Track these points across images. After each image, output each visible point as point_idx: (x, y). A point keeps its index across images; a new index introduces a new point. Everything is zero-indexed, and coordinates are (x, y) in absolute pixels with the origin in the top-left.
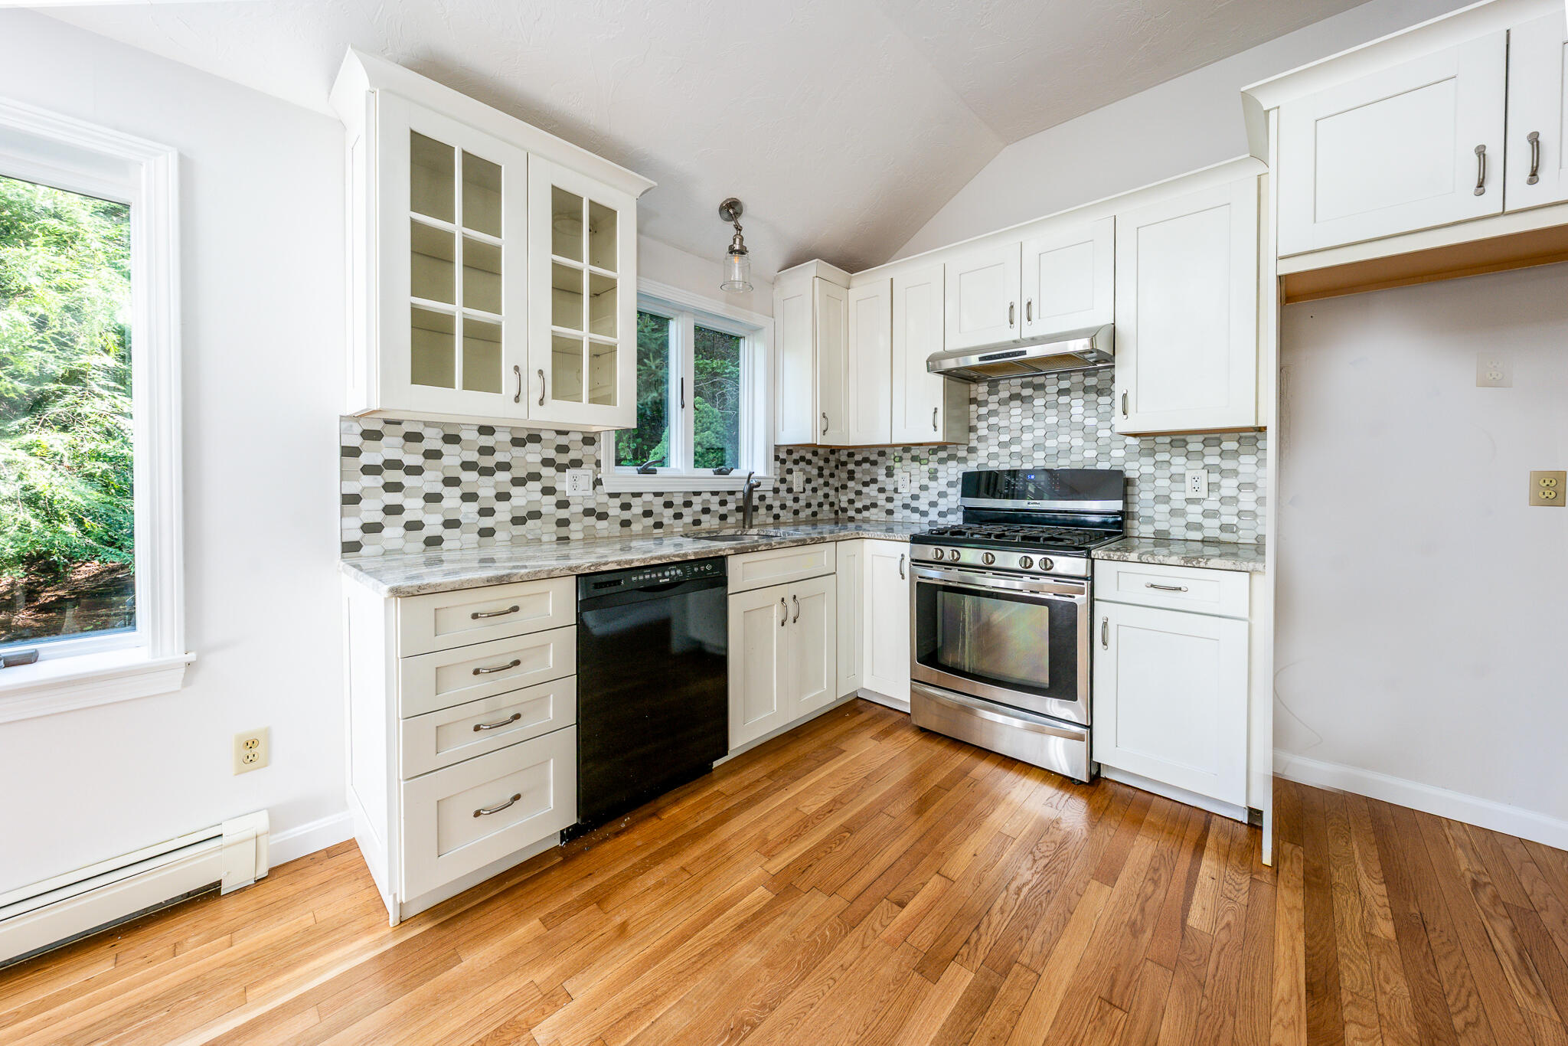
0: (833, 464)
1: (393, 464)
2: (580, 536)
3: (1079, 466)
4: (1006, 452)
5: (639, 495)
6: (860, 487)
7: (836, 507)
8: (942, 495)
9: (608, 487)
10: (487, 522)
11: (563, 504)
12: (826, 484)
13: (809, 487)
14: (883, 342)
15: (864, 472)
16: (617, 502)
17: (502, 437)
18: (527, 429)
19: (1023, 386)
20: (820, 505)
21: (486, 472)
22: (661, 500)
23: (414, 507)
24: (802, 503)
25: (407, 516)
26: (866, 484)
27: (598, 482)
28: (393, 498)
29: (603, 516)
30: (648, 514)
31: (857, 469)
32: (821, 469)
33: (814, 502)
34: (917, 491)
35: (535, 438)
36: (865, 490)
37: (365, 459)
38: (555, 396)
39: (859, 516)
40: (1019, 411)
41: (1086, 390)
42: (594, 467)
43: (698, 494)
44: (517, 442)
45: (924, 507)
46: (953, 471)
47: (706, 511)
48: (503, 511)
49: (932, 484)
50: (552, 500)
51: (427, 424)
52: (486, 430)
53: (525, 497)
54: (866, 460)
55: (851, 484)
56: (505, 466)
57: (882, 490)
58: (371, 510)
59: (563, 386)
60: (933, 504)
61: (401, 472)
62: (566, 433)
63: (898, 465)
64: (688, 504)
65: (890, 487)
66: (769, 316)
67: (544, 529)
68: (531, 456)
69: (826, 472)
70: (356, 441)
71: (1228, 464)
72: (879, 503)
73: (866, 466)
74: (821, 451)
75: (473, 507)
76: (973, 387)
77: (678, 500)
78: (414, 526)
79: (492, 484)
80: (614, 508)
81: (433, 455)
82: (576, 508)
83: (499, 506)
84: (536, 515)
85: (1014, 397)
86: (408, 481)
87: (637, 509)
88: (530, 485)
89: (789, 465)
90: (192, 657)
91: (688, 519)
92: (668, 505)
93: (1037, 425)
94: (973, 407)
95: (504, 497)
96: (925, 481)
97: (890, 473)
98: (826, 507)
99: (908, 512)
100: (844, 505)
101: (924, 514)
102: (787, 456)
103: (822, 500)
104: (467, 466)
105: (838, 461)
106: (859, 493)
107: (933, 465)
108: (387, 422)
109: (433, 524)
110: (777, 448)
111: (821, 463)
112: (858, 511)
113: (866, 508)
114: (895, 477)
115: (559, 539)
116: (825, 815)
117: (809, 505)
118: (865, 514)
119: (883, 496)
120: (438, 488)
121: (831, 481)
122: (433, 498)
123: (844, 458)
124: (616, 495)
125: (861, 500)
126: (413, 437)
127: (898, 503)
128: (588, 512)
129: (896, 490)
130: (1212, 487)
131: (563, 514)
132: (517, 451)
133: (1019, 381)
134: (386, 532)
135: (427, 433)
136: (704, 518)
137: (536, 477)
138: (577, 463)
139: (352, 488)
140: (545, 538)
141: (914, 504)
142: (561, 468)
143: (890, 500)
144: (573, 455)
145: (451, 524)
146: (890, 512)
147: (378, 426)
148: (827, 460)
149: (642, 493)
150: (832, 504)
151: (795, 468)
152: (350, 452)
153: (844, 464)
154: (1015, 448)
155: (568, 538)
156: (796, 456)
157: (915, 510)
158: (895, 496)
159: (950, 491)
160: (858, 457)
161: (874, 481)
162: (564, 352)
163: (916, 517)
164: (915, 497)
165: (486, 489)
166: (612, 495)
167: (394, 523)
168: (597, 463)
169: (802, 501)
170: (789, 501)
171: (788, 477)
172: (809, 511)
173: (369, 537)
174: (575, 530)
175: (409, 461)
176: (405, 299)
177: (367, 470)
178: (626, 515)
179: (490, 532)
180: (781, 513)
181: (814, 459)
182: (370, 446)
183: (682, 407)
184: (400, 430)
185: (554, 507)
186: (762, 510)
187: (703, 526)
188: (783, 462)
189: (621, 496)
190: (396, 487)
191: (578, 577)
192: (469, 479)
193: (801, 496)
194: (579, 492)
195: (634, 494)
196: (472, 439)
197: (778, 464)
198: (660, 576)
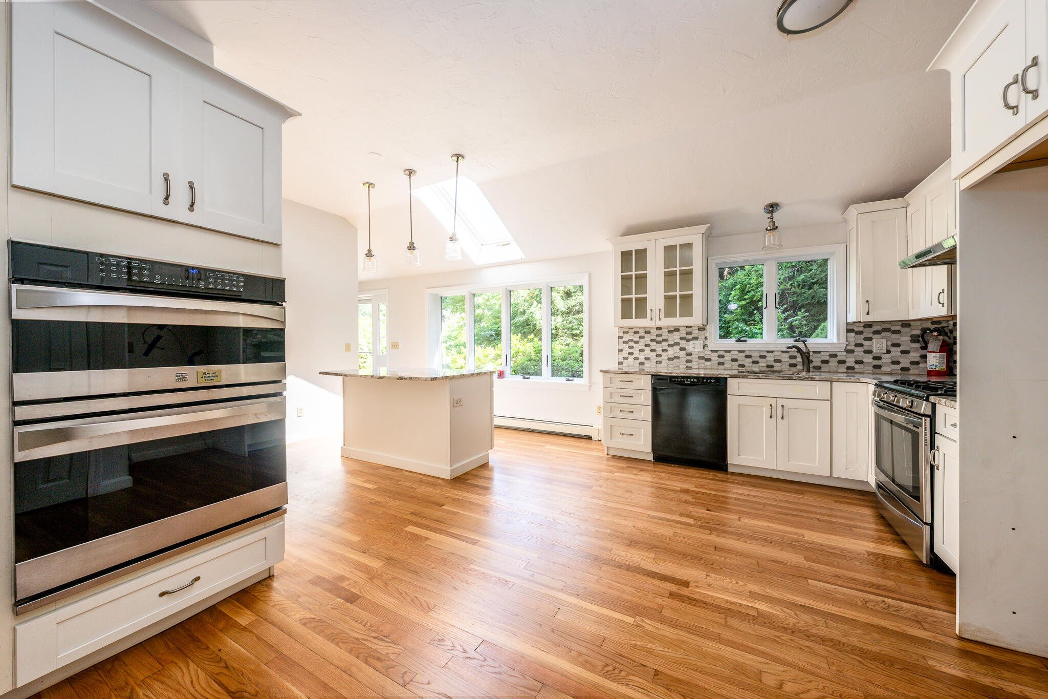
1: (631, 341)
2: (697, 365)
5: (729, 351)
9: (711, 348)
10: (659, 359)
11: (689, 354)
16: (716, 354)
17: (665, 331)
18: (674, 327)
20: (914, 363)
21: (659, 342)
23: (636, 353)
25: (635, 356)
27: (705, 346)
28: (631, 350)
29: (709, 360)
30: (734, 360)
33: (904, 361)
35: (677, 330)
37: (624, 339)
38: (666, 316)
42: (703, 340)
43: (771, 351)
44: (670, 332)
47: (778, 361)
48: (665, 356)
50: (684, 352)
51: (640, 328)
52: (659, 328)
53: (672, 352)
56: (666, 340)
58: (625, 353)
59: (669, 312)
61: (633, 343)
62: (691, 327)
64: (763, 357)
67: (682, 363)
68: (676, 337)
70: (621, 334)
74: (916, 323)
75: (654, 354)
77: (756, 355)
78: (636, 359)
79: (661, 346)
80: (714, 357)
81: (641, 337)
82: (694, 356)
83: (664, 354)
84: (678, 358)
86: (635, 345)
87: (728, 357)
88: (675, 347)
89: (867, 334)
90: (589, 384)
92: (748, 356)
95: (664, 351)
102: (864, 329)
103: (917, 359)
104: (652, 340)
108: (630, 329)
109: (642, 359)
110: (848, 324)
115: (687, 367)
117: (895, 363)
120: (643, 347)
122: (642, 351)
124: (717, 351)
126: (636, 332)
128: (701, 358)
131: (689, 358)
132: (670, 335)
134: (629, 360)
135: (640, 331)
136: (776, 365)
137: (678, 344)
138: (696, 338)
139: (621, 347)
140: (681, 366)
142: (688, 340)
144: (694, 335)
145: (647, 359)
147: (627, 330)
151: (875, 336)
152: (620, 337)
155: (691, 366)
156: (876, 328)
162: (669, 300)
165: (659, 348)
166: (713, 351)
167: (631, 358)
168: (706, 338)
169: (886, 359)
170: (868, 359)
171: (866, 343)
172: (898, 367)
173: (625, 361)
174: (694, 364)
175: (635, 339)
176: (620, 297)
177: (624, 342)
178: (721, 360)
179: (660, 362)
180: (857, 366)
181: (903, 330)
182: (625, 336)
183: (765, 308)
184: (633, 331)
185: (685, 355)
186: (833, 363)
187: (775, 369)
188: (861, 333)
189: (719, 352)
190: (632, 347)
191: (652, 375)
192: (653, 344)
193: (883, 356)
194: (696, 350)
195: (726, 351)
196: (654, 332)
197: (853, 334)
198: (685, 380)
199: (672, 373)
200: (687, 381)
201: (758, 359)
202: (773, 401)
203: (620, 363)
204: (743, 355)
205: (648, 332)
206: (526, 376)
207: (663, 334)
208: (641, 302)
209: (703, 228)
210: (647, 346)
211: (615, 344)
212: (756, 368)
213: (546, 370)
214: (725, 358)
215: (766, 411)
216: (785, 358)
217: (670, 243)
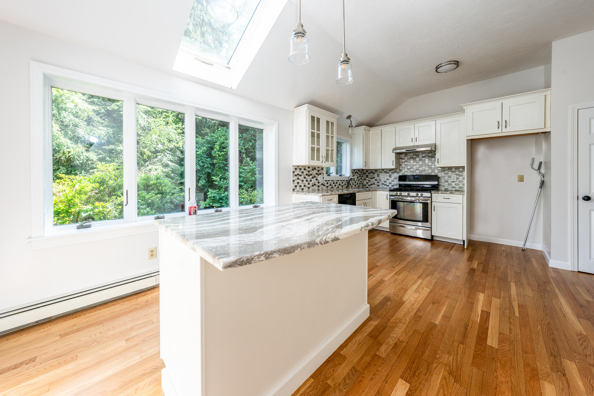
0: (362, 173)
1: (298, 174)
2: (321, 189)
3: (427, 174)
4: (409, 170)
6: (370, 179)
7: (363, 185)
8: (393, 181)
9: (325, 179)
10: (309, 186)
12: (361, 179)
13: (358, 179)
14: (379, 144)
15: (371, 176)
17: (311, 169)
18: (314, 167)
19: (413, 155)
20: (360, 184)
24: (356, 183)
25: (300, 184)
26: (371, 179)
27: (323, 178)
28: (298, 181)
29: (324, 185)
31: (369, 175)
32: (360, 175)
33: (359, 183)
34: (386, 180)
35: (315, 169)
36: (371, 180)
37: (295, 173)
38: (326, 161)
39: (369, 187)
40: (413, 161)
41: (429, 157)
43: (338, 181)
44: (313, 170)
45: (388, 184)
46: (396, 175)
47: (340, 185)
48: (311, 184)
49: (390, 178)
50: (317, 182)
51: (302, 166)
52: (309, 167)
53: (314, 181)
54: (371, 172)
55: (367, 179)
56: (311, 175)
57: (376, 180)
58: (296, 183)
60: (390, 183)
61: (299, 176)
62: (319, 167)
63: (380, 174)
64: (337, 183)
65: (378, 179)
66: (350, 138)
68: (315, 172)
69: (361, 176)
70: (294, 170)
71: (461, 174)
72: (375, 183)
73: (372, 174)
74: (360, 170)
75: (307, 183)
76: (401, 155)
77: (335, 182)
78: (300, 186)
80: (326, 184)
81: (303, 172)
82: (320, 184)
84: (315, 185)
85: (411, 158)
86: (300, 178)
88: (314, 178)
89: (354, 174)
91: (337, 186)
92: (334, 183)
93: (417, 164)
94: (401, 160)
95: (311, 181)
96: (388, 178)
97: (378, 176)
98: (361, 184)
99: (383, 185)
100: (365, 184)
101: (388, 186)
102: (354, 172)
103: (360, 182)
104: (307, 175)
105: (363, 173)
106: (369, 181)
107: (390, 174)
109: (302, 186)
110: (352, 169)
111: (360, 173)
112: (369, 185)
113: (371, 185)
114: (380, 177)
115: (318, 190)
117: (358, 184)
118: (371, 186)
120: (303, 179)
121: (362, 178)
122: (303, 181)
123: (365, 172)
124: (326, 181)
125: (370, 183)
126: (301, 169)
127: (380, 183)
128: (322, 184)
129: (380, 180)
130: (457, 179)
133: (413, 154)
134: (297, 187)
136: (339, 186)
138: (321, 174)
139: (294, 179)
140: (316, 190)
141: (385, 183)
142: (318, 175)
143: (378, 182)
144: (320, 172)
145: (305, 186)
146: (378, 185)
147: (297, 167)
148: (361, 173)
149: (330, 180)
150: (362, 184)
151: (355, 174)
153: (365, 173)
154: (411, 170)
156: (355, 172)
157: (385, 185)
158: (380, 181)
159: (395, 180)
160: (369, 172)
161: (374, 178)
165: (309, 178)
168: (323, 174)
170: (354, 183)
171: (354, 177)
176: (310, 145)
177: (295, 175)
179: (309, 188)
180: (353, 185)
182: (296, 171)
184: (299, 168)
190: (298, 179)
191: (339, 195)
192: (307, 177)
194: (321, 180)
196: (307, 169)
197: (352, 174)
199: (345, 192)
200: (348, 196)
203: (293, 190)
205: (305, 169)
207: (310, 171)
209: (338, 117)
210: (305, 178)
216: (341, 183)
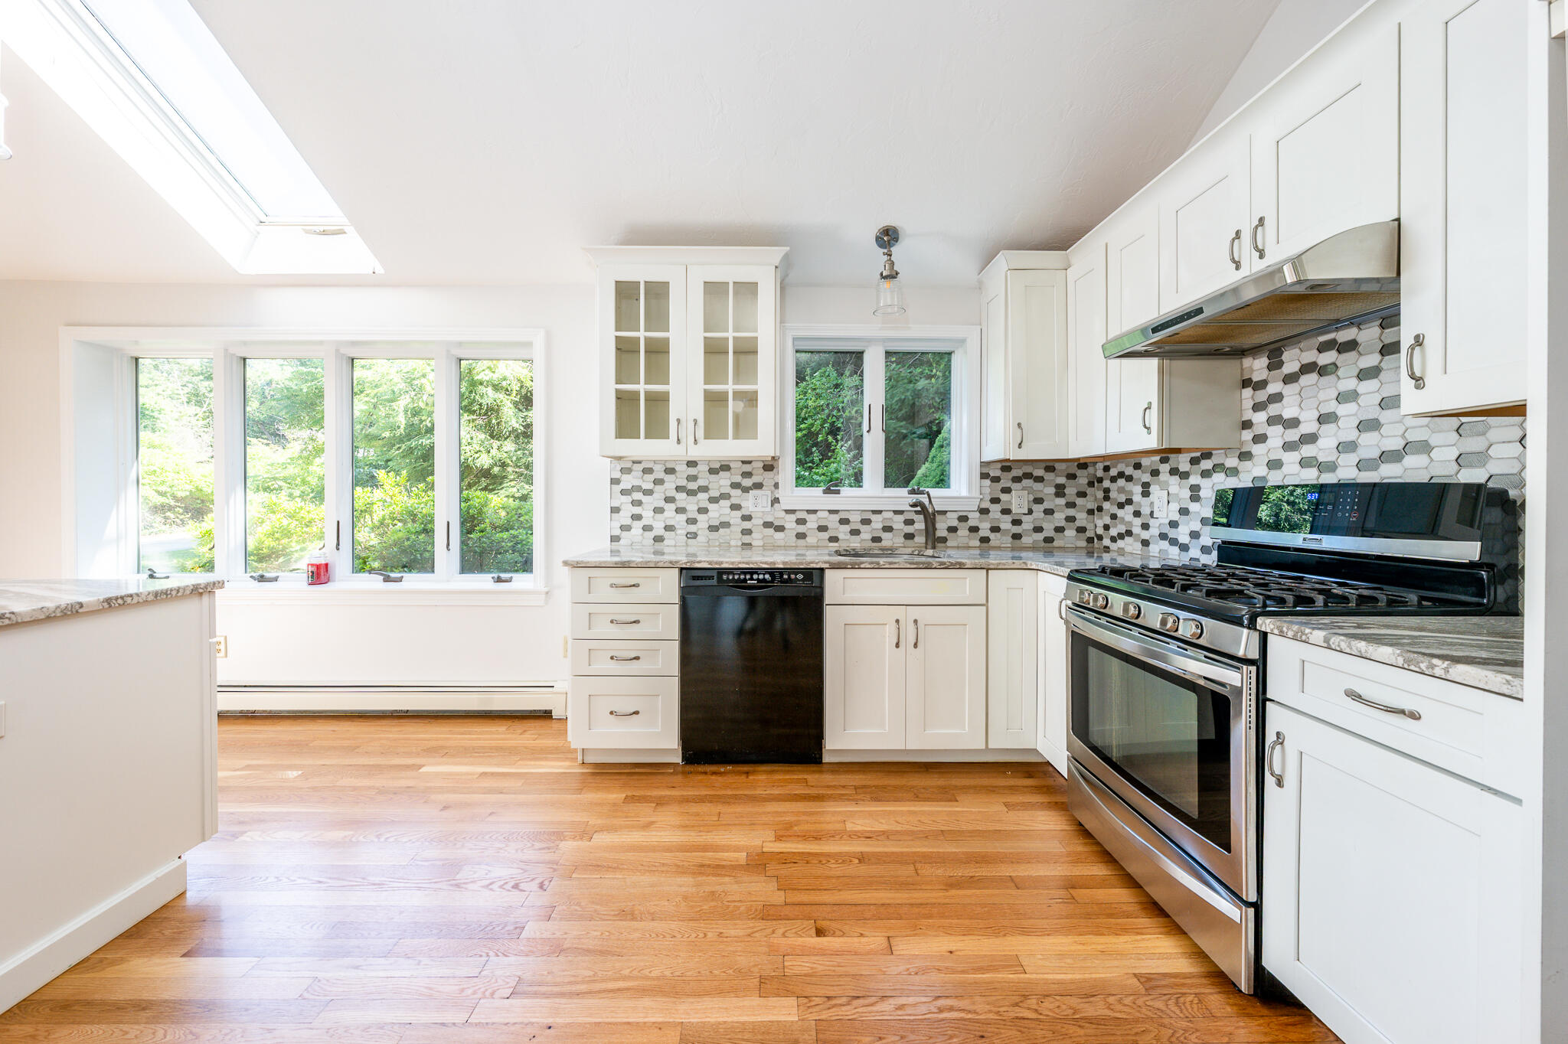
0: (1080, 481)
1: (637, 489)
2: (760, 543)
5: (815, 512)
9: (785, 504)
10: (692, 528)
11: (747, 518)
12: (1071, 505)
13: (1038, 509)
15: (1121, 490)
16: (793, 517)
17: (703, 468)
18: (720, 461)
19: (1322, 348)
20: (1059, 530)
21: (691, 493)
22: (836, 517)
23: (648, 516)
24: (1029, 526)
25: (644, 522)
26: (1121, 506)
27: (776, 501)
28: (637, 510)
29: (780, 529)
30: (822, 529)
31: (1113, 487)
32: (1061, 487)
33: (1049, 526)
34: (1176, 517)
35: (725, 468)
36: (1120, 513)
37: (623, 486)
38: (706, 437)
39: (1113, 546)
42: (773, 488)
43: (878, 512)
44: (712, 471)
45: (1184, 539)
47: (888, 529)
48: (703, 521)
49: (1193, 507)
50: (738, 514)
51: (655, 462)
52: (692, 464)
53: (719, 512)
54: (1121, 475)
55: (1106, 505)
56: (704, 489)
57: (1137, 514)
58: (624, 518)
59: (713, 428)
60: (1193, 535)
61: (641, 494)
62: (750, 462)
63: (1154, 480)
64: (866, 522)
65: (1145, 511)
66: (975, 324)
67: (733, 536)
68: (723, 482)
69: (1070, 491)
70: (617, 475)
72: (1134, 530)
73: (1121, 482)
74: (1061, 466)
75: (683, 517)
76: (1247, 362)
77: (855, 518)
78: (647, 528)
79: (695, 501)
80: (790, 522)
81: (658, 482)
82: (757, 521)
83: (701, 517)
84: (726, 525)
85: (1308, 368)
86: (645, 499)
87: (812, 522)
88: (722, 503)
89: (1005, 482)
90: (546, 589)
91: (866, 536)
92: (844, 521)
94: (1248, 392)
95: (703, 511)
96: (1186, 502)
97: (1146, 494)
98: (1070, 533)
99: (1165, 544)
100: (1100, 531)
101: (1184, 548)
102: (1002, 474)
103: (1062, 523)
104: (678, 489)
105: (1094, 476)
106: (1114, 517)
107: (1192, 480)
108: (634, 462)
109: (659, 530)
110: (983, 464)
111: (1062, 481)
112: (1113, 539)
113: (1121, 536)
114: (1151, 497)
115: (743, 544)
116: (860, 837)
117: (1038, 529)
118: (1120, 543)
119: (1138, 522)
120: (662, 504)
121: (1078, 501)
123: (1100, 473)
124: (793, 512)
125: (1115, 526)
126: (647, 471)
127: (1154, 531)
128: (767, 525)
129: (1152, 515)
131: (747, 525)
132: (713, 478)
134: (633, 531)
135: (657, 468)
136: (885, 536)
137: (725, 496)
138: (758, 486)
139: (615, 503)
140: (733, 543)
141: (1172, 533)
142: (746, 490)
143: (1145, 526)
144: (756, 479)
145: (669, 528)
146: (1145, 543)
147: (629, 465)
148: (1073, 478)
149: (817, 511)
150: (1081, 530)
151: (1015, 486)
153: (1100, 480)
155: (751, 544)
156: (1017, 474)
157: (1174, 542)
158: (1152, 522)
160: (1114, 470)
161: (1129, 502)
162: (714, 401)
163: (1175, 550)
164: (1174, 524)
165: (691, 505)
166: (788, 512)
167: (637, 526)
168: (776, 486)
169: (1028, 524)
170: (1005, 524)
171: (1004, 497)
172: (1040, 536)
173: (624, 534)
174: (756, 538)
175: (645, 486)
176: (612, 387)
177: (623, 492)
178: (801, 529)
179: (694, 536)
180: (992, 536)
181: (1049, 476)
182: (625, 477)
183: (868, 431)
184: (640, 467)
185: (740, 520)
186: (963, 532)
187: (884, 543)
188: (996, 480)
189: (797, 513)
190: (638, 503)
191: (682, 569)
192: (681, 497)
193: (1025, 519)
194: (759, 509)
195: (809, 512)
196: (683, 470)
197: (987, 482)
198: (748, 577)
199: (722, 563)
200: (752, 579)
201: (859, 526)
202: (899, 613)
203: (615, 539)
204: (837, 517)
205: (670, 471)
206: (393, 575)
207: (700, 475)
208: (658, 402)
209: (776, 254)
210: (669, 500)
211: (603, 496)
212: (855, 543)
213: (446, 556)
214: (809, 525)
215: (889, 633)
216: (898, 522)
217: (717, 275)
